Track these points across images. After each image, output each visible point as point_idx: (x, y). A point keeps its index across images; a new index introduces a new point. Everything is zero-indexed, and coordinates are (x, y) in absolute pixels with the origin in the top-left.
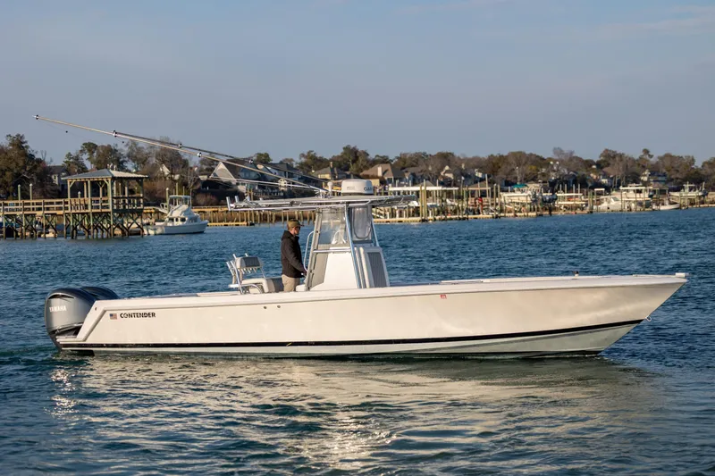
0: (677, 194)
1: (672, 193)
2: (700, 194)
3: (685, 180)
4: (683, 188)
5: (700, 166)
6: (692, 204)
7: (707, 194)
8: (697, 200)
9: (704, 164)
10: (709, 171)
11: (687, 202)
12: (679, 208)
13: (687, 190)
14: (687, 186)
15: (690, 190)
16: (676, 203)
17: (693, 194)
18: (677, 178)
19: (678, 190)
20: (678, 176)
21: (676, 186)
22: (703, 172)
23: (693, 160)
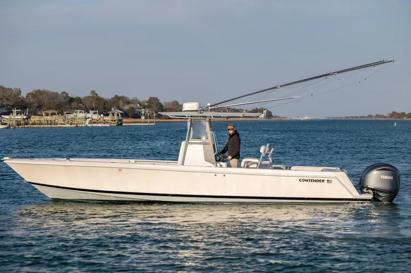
0: (7, 117)
1: (3, 116)
2: (25, 117)
3: (13, 107)
4: (12, 112)
5: (25, 97)
6: (18, 125)
7: (30, 117)
8: (22, 122)
9: (28, 94)
10: (32, 100)
11: (14, 123)
12: (9, 128)
13: (15, 114)
14: (15, 111)
15: (17, 115)
16: (6, 124)
17: (19, 117)
18: (8, 105)
19: (8, 114)
20: (9, 103)
21: (6, 111)
22: (27, 101)
23: (20, 91)
